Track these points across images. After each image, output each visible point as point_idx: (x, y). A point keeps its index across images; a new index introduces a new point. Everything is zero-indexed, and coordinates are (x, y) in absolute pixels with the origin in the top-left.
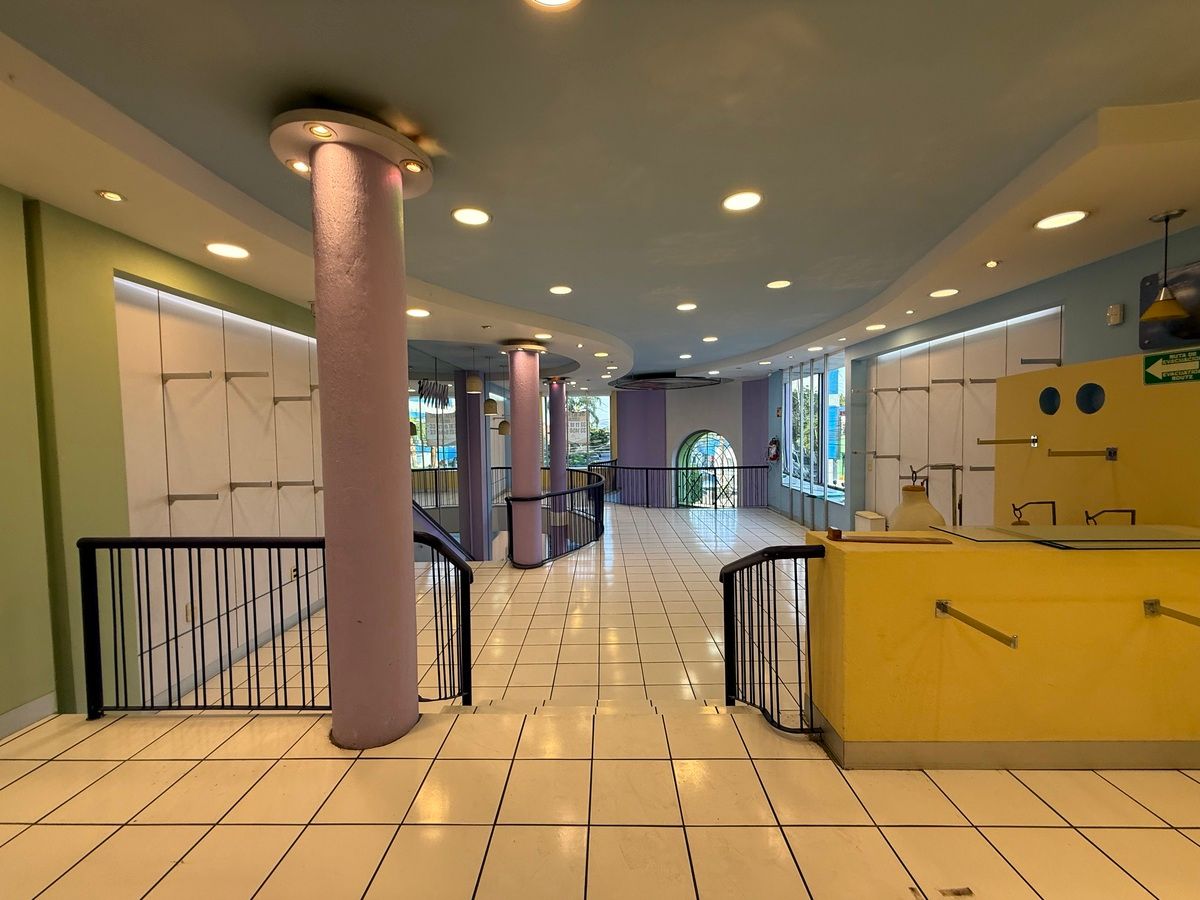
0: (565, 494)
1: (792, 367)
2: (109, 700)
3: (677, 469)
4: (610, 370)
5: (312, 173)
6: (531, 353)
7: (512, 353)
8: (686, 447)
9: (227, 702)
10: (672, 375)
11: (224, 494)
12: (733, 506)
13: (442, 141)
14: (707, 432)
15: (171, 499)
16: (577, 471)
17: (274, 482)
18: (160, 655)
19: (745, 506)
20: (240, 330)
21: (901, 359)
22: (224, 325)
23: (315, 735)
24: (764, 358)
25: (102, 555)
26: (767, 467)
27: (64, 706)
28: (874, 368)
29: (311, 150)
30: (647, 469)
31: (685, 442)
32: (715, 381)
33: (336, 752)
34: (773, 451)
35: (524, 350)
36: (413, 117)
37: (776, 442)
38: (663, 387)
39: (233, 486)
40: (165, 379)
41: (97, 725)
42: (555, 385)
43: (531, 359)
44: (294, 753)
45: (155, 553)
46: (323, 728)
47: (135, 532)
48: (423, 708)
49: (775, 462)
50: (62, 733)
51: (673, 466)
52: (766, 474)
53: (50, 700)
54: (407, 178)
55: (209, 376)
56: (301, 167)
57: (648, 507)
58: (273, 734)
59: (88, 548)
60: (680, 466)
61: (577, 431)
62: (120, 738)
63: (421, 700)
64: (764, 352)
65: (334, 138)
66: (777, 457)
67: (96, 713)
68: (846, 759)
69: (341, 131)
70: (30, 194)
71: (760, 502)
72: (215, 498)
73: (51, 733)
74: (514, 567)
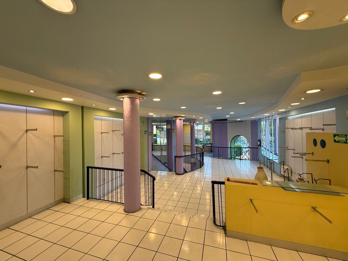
1: (264, 118)
2: (90, 197)
4: (206, 120)
6: (181, 119)
7: (176, 119)
8: (233, 140)
9: (108, 200)
10: (226, 120)
11: (111, 156)
12: (249, 159)
13: (146, 92)
14: (240, 136)
15: (102, 157)
16: (198, 147)
18: (98, 188)
19: (252, 160)
20: (115, 121)
21: (294, 119)
22: (113, 120)
23: (121, 209)
25: (90, 169)
26: (258, 148)
27: (84, 197)
28: (287, 121)
30: (219, 147)
31: (233, 138)
33: (124, 213)
34: (259, 143)
35: (179, 119)
36: (139, 90)
38: (226, 123)
39: (113, 154)
40: (102, 133)
41: (88, 201)
43: (180, 121)
44: (117, 212)
45: (98, 170)
46: (123, 207)
47: (96, 166)
48: (142, 207)
49: (260, 147)
50: (83, 201)
51: (230, 147)
52: (257, 150)
53: (82, 195)
54: (140, 99)
55: (108, 132)
56: (122, 99)
57: (219, 158)
58: (115, 207)
59: (88, 168)
61: (201, 135)
62: (92, 204)
63: (141, 205)
64: (252, 115)
66: (260, 145)
67: (88, 198)
68: (227, 234)
69: (127, 96)
70: (82, 106)
71: (255, 159)
72: (109, 157)
73: (82, 201)
74: (176, 174)
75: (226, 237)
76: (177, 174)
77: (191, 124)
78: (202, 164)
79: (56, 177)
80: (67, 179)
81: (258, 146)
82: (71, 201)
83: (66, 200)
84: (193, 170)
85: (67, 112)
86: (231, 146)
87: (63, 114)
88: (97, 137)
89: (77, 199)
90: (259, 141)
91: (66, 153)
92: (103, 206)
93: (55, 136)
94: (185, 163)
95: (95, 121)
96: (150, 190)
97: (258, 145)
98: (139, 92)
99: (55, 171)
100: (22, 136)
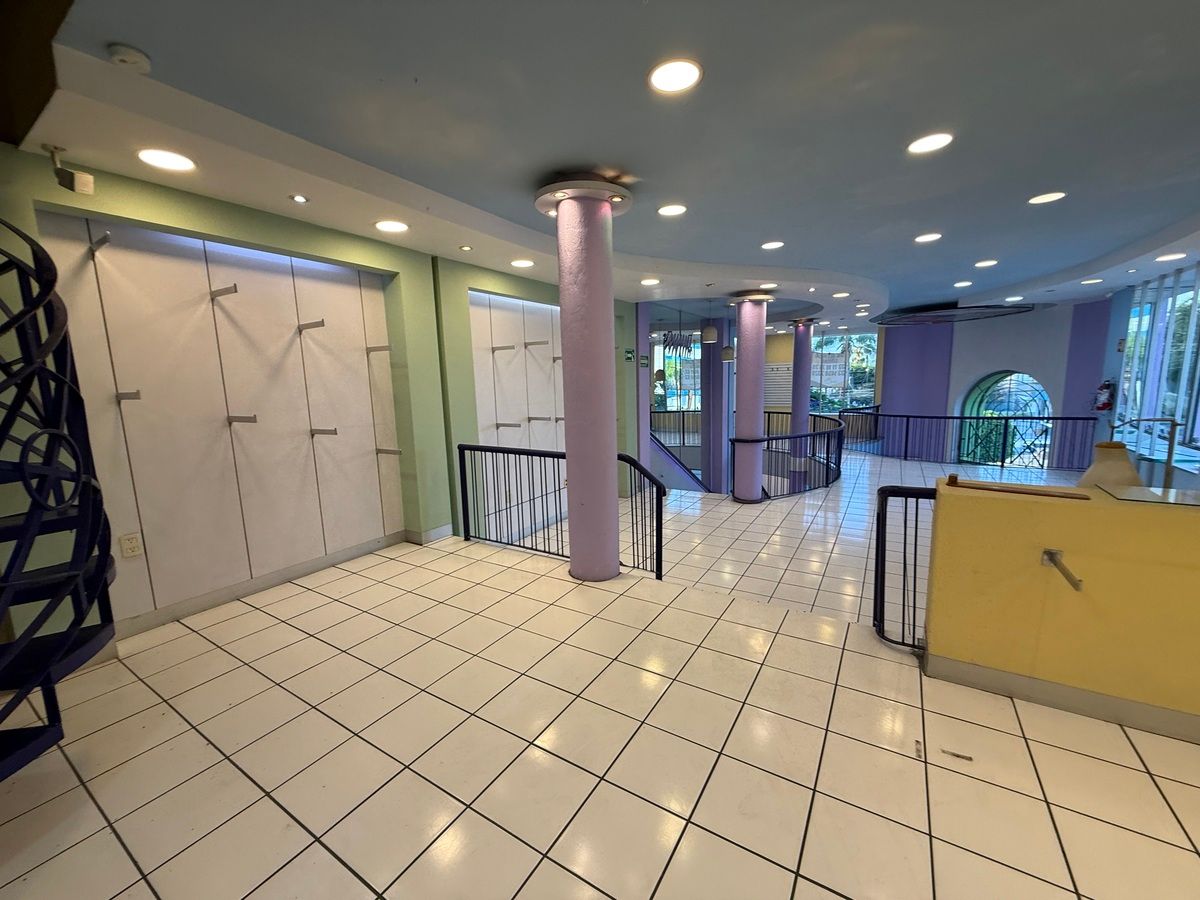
0: (806, 436)
1: (1148, 282)
2: (472, 533)
3: (962, 418)
4: (862, 308)
5: (557, 216)
6: (758, 303)
7: (740, 305)
8: (977, 391)
9: (522, 545)
10: (953, 305)
11: (525, 424)
12: (1042, 466)
13: (635, 174)
14: (1012, 373)
15: (498, 426)
16: (821, 417)
17: (553, 418)
18: (492, 517)
19: (1060, 467)
20: (533, 312)
22: (523, 310)
23: (562, 569)
24: (1089, 275)
25: (467, 453)
26: (1095, 419)
27: (455, 533)
29: (557, 204)
30: (908, 417)
31: (977, 385)
32: (1018, 309)
33: (571, 579)
34: (1104, 397)
35: (750, 301)
36: (612, 167)
37: (1112, 387)
38: (950, 320)
39: (530, 419)
40: (494, 350)
41: (468, 543)
42: (801, 327)
43: (757, 310)
44: (550, 575)
45: (489, 454)
46: (567, 567)
47: (481, 443)
48: (622, 569)
49: (1105, 412)
50: (454, 543)
51: (957, 414)
52: (1090, 429)
53: (449, 528)
54: (614, 206)
55: (513, 347)
56: (553, 213)
57: (906, 459)
58: (542, 564)
59: (462, 449)
60: (967, 414)
61: (834, 374)
62: (477, 550)
63: (621, 564)
64: (1087, 269)
65: (567, 196)
66: (1109, 405)
67: (467, 538)
68: (929, 668)
69: (570, 192)
70: (435, 254)
71: (1076, 464)
72: (519, 426)
73: (450, 542)
74: (735, 501)
75: (924, 678)
76: (737, 500)
77: (797, 327)
78: (832, 476)
79: (383, 471)
80: (408, 477)
81: (1099, 408)
82: (423, 539)
83: (411, 537)
84: (800, 492)
85: (393, 276)
86: (963, 412)
87: (383, 281)
88: (481, 361)
89: (439, 538)
90: (1108, 387)
91: (401, 402)
92: (510, 557)
93: (369, 351)
94: (770, 474)
95: (473, 310)
96: (648, 519)
97: (1099, 404)
98: (610, 173)
99: (378, 451)
100: (291, 343)
